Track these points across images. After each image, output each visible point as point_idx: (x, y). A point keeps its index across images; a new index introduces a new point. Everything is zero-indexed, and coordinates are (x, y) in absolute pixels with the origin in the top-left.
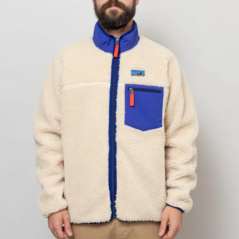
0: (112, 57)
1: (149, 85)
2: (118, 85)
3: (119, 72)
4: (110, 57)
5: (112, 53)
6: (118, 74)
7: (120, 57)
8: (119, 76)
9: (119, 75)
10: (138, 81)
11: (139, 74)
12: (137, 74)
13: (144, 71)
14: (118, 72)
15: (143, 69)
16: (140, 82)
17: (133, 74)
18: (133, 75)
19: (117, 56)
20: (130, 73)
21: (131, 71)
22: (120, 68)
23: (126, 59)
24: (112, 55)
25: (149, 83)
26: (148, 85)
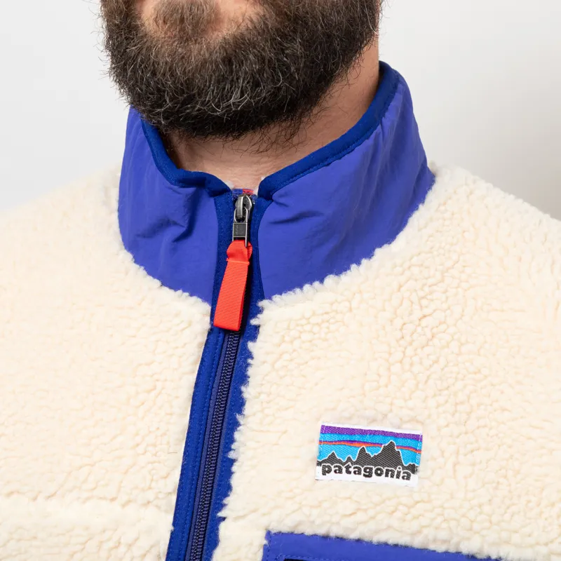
0: (206, 325)
1: (441, 548)
2: (224, 529)
3: (237, 435)
4: (190, 324)
5: (205, 299)
6: (232, 455)
7: (257, 328)
8: (234, 468)
9: (232, 461)
10: (360, 516)
11: (375, 461)
12: (363, 458)
13: (418, 438)
14: (232, 440)
15: (413, 420)
16: (372, 526)
17: (332, 459)
18: (328, 464)
19: (234, 324)
20: (312, 449)
21: (317, 435)
22: (248, 409)
23: (297, 343)
24: (207, 308)
25: (443, 535)
26: (432, 547)
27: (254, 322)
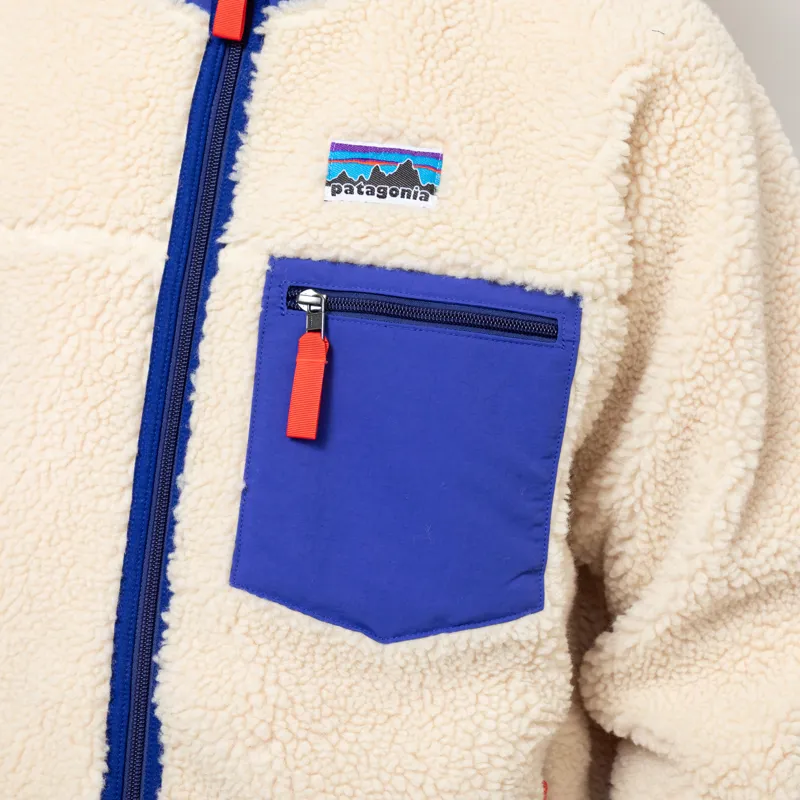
0: (204, 34)
1: (460, 274)
2: (223, 257)
3: (238, 155)
4: (186, 34)
5: (203, 6)
6: (233, 177)
7: (261, 37)
8: (236, 191)
9: (234, 184)
10: (373, 239)
11: (390, 180)
12: (377, 177)
13: (438, 157)
14: (233, 161)
15: (433, 137)
16: (385, 248)
17: (343, 178)
18: (338, 183)
19: (235, 32)
20: (321, 168)
21: (326, 153)
22: (251, 127)
23: (306, 55)
24: (205, 16)
25: (462, 258)
26: (451, 273)
27: (258, 30)
